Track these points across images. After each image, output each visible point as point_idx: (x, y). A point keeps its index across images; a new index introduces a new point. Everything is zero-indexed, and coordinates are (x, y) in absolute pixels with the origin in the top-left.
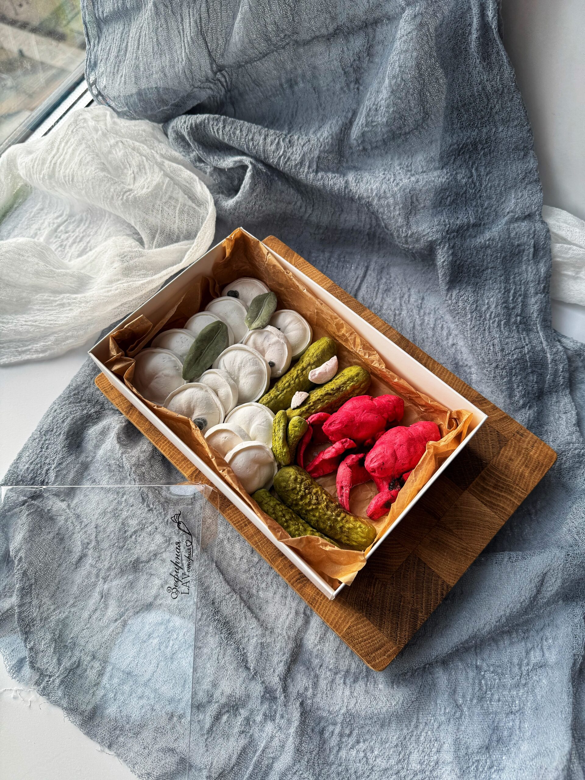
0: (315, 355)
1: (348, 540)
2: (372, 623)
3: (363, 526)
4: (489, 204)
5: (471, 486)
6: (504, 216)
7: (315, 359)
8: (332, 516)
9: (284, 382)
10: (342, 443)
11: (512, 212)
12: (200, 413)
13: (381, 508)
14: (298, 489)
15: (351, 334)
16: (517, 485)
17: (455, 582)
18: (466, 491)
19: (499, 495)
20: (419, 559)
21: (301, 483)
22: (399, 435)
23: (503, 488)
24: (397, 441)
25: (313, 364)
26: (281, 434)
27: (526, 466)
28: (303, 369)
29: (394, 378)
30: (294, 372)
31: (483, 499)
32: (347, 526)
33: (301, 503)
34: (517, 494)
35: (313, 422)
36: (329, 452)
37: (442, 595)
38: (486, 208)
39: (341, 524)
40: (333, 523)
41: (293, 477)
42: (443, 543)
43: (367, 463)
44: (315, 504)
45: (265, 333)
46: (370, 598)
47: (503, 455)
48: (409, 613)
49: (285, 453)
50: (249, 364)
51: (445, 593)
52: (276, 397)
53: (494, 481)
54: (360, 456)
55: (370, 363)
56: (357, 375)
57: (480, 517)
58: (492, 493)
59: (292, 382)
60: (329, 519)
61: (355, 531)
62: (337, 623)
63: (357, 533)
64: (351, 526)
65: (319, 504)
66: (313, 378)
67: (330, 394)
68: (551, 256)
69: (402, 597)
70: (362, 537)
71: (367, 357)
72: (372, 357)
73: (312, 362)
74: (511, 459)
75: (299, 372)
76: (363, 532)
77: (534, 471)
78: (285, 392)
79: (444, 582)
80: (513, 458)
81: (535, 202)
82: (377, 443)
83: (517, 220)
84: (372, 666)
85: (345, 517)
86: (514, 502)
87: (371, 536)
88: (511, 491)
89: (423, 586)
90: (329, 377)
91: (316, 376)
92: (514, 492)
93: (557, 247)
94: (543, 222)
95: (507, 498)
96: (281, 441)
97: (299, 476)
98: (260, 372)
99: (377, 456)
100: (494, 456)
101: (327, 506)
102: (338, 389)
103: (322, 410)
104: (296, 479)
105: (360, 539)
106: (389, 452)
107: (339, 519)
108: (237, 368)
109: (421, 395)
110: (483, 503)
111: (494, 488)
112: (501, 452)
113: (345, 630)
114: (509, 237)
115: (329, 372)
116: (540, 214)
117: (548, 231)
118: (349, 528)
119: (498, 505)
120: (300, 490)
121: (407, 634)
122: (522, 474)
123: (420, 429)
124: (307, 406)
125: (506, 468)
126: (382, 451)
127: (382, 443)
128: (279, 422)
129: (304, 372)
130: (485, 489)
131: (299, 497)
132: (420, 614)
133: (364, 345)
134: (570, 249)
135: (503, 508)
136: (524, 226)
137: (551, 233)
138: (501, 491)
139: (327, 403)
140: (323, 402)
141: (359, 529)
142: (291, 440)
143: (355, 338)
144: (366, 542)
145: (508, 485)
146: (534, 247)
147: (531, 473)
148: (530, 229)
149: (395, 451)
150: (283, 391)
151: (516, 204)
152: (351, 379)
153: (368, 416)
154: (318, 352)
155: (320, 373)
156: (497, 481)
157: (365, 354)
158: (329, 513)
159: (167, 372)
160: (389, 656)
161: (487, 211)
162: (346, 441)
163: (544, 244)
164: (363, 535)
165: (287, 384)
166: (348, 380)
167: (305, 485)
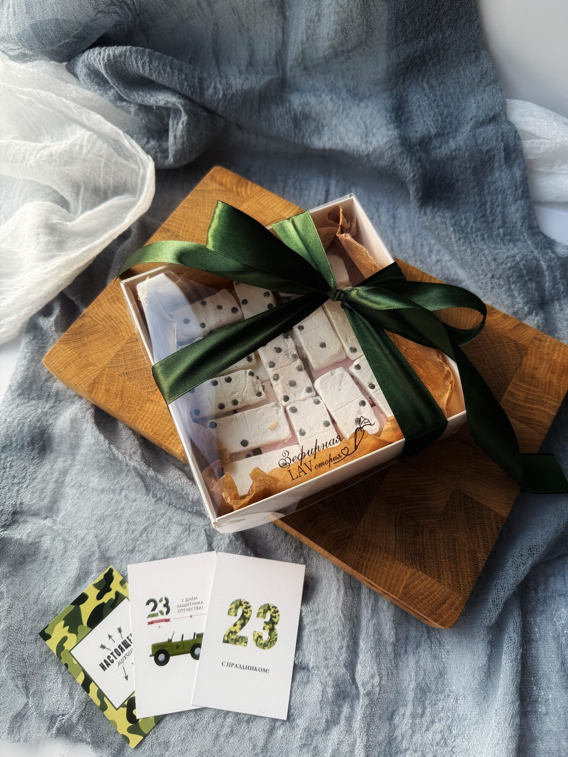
2: (430, 576)
4: (448, 112)
6: (468, 123)
11: (475, 117)
16: (548, 394)
17: (508, 512)
19: (532, 409)
23: (534, 400)
27: (552, 372)
34: (550, 404)
37: (498, 528)
38: (447, 117)
46: (421, 549)
47: (525, 365)
48: (467, 556)
51: (500, 526)
53: (523, 395)
58: (525, 407)
62: (390, 585)
68: (523, 157)
69: (455, 540)
74: (535, 368)
77: (562, 376)
79: (496, 514)
80: (537, 366)
81: (498, 101)
83: (483, 123)
84: (440, 624)
86: (549, 413)
88: (543, 402)
89: (475, 524)
92: (546, 403)
93: (527, 144)
94: (509, 123)
95: (540, 410)
100: (517, 368)
111: (525, 402)
112: (524, 362)
113: (401, 590)
114: (476, 144)
116: (505, 115)
117: (516, 131)
119: (534, 420)
121: (470, 579)
122: (550, 382)
125: (532, 378)
130: (516, 404)
132: (479, 555)
134: (541, 144)
135: (539, 421)
136: (490, 129)
137: (519, 132)
138: (533, 404)
145: (539, 396)
146: (505, 150)
147: (559, 379)
148: (498, 131)
151: (478, 108)
156: (527, 394)
160: (457, 608)
161: (448, 120)
163: (514, 145)
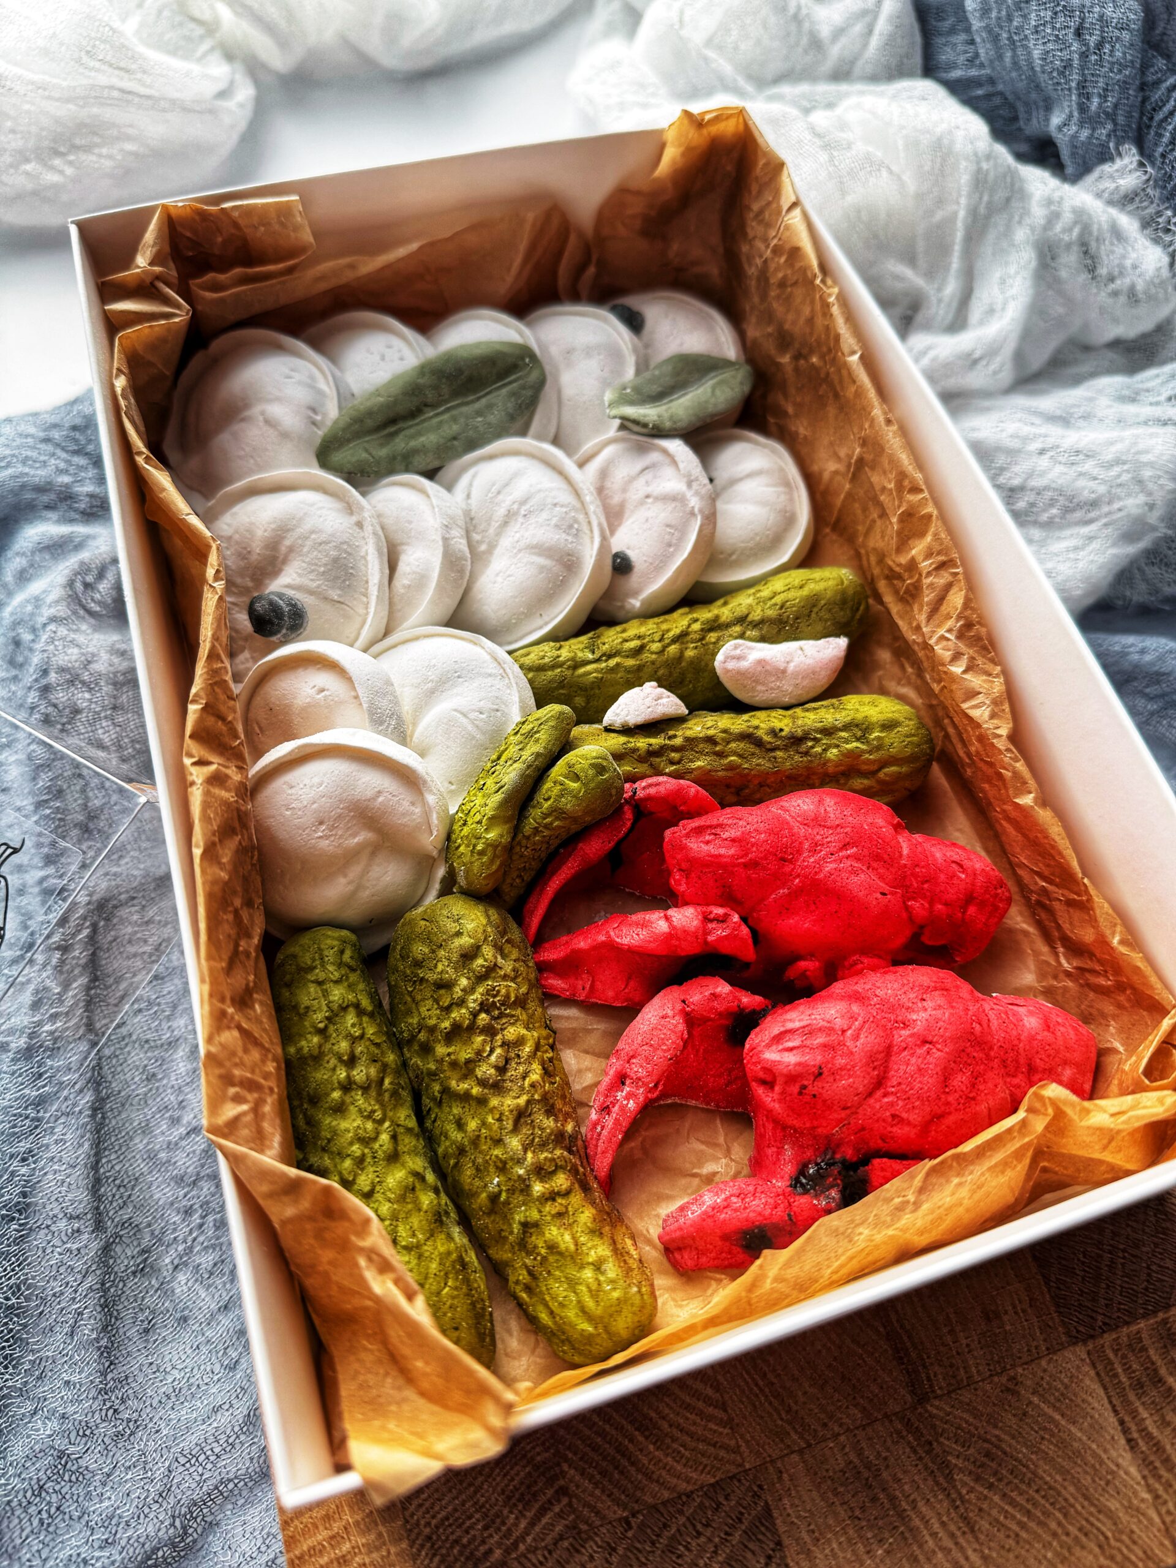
0: (778, 599)
1: (528, 1289)
3: (612, 1270)
5: (1108, 1338)
7: (771, 613)
8: (519, 1162)
9: (631, 632)
10: (706, 919)
12: (298, 581)
13: (725, 1237)
14: (458, 992)
15: (942, 566)
18: (1081, 1351)
20: (767, 1509)
21: (481, 978)
22: (938, 999)
24: (920, 1018)
25: (756, 625)
26: (510, 775)
28: (714, 625)
29: (1024, 790)
30: (679, 622)
31: (1134, 1414)
32: (553, 1232)
33: (441, 1050)
35: (649, 798)
36: (644, 925)
39: (534, 1215)
40: (511, 1191)
41: (465, 941)
42: (892, 1499)
43: (757, 1038)
44: (482, 1083)
45: (654, 457)
49: (490, 845)
50: (545, 515)
52: (577, 664)
54: (748, 1000)
55: (959, 695)
56: (889, 726)
57: (1087, 1481)
59: (655, 647)
60: (502, 1167)
61: (572, 1271)
63: (572, 1284)
64: (566, 1240)
65: (497, 1087)
66: (731, 665)
67: (758, 743)
70: (583, 1310)
71: (957, 669)
72: (975, 681)
73: (756, 615)
75: (696, 626)
76: (595, 1294)
78: (612, 662)
82: (838, 987)
85: (567, 1193)
87: (622, 1325)
90: (788, 690)
91: (744, 664)
96: (499, 797)
97: (488, 951)
98: (569, 563)
99: (809, 1031)
101: (521, 1116)
102: (796, 741)
103: (704, 780)
104: (468, 956)
105: (571, 1314)
106: (865, 1042)
107: (538, 1188)
108: (501, 511)
109: (1098, 900)
110: (1125, 1431)
115: (796, 675)
118: (552, 1247)
120: (461, 1003)
123: (1031, 1022)
124: (656, 741)
126: (839, 1023)
127: (857, 997)
128: (530, 734)
129: (712, 637)
131: (446, 1024)
133: (969, 625)
139: (731, 767)
140: (721, 755)
141: (588, 1274)
142: (535, 816)
143: (949, 586)
144: (589, 1339)
149: (889, 1051)
150: (610, 656)
152: (860, 728)
153: (854, 872)
154: (791, 594)
155: (761, 662)
157: (956, 657)
158: (514, 1143)
159: (276, 410)
162: (723, 920)
164: (590, 1303)
165: (633, 644)
166: (846, 727)
167: (491, 992)
